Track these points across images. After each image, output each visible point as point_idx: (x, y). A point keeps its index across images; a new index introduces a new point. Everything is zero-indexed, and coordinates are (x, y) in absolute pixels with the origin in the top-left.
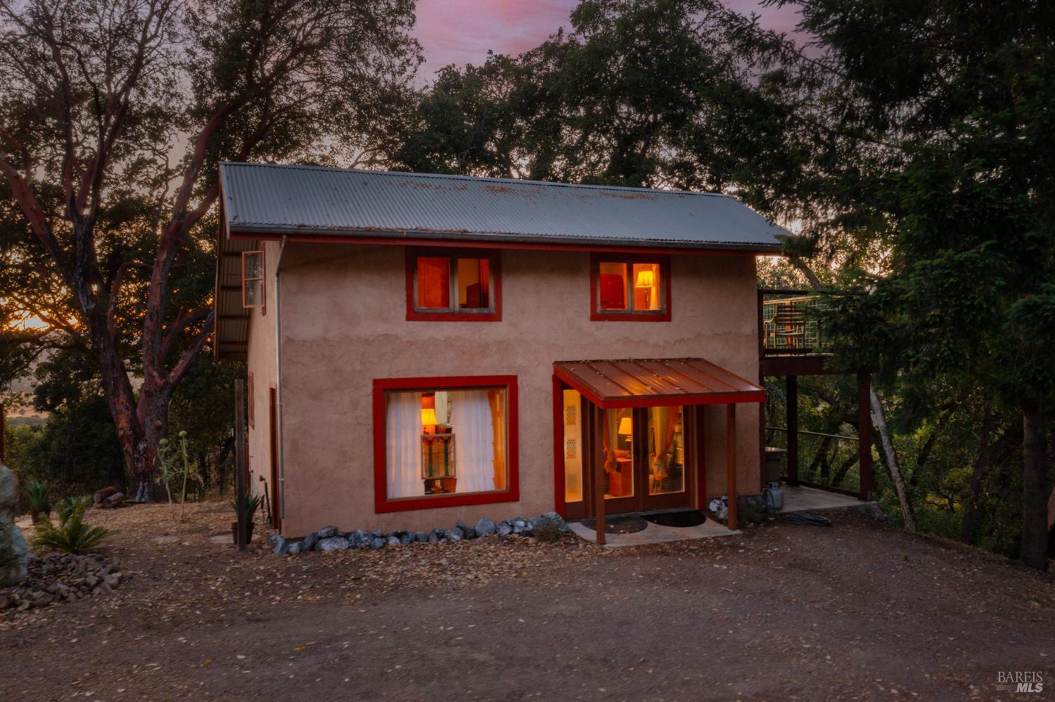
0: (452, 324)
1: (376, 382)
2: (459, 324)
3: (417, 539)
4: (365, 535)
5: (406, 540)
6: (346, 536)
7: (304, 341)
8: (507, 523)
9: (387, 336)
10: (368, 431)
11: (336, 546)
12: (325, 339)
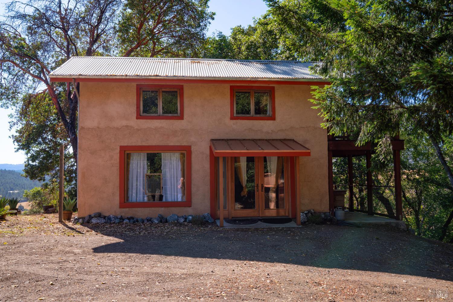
0: (159, 121)
1: (121, 147)
2: (162, 121)
3: (137, 221)
4: (113, 218)
5: (132, 221)
6: (105, 217)
7: (89, 128)
8: (183, 217)
9: (127, 126)
10: (117, 170)
11: (99, 221)
12: (98, 127)
